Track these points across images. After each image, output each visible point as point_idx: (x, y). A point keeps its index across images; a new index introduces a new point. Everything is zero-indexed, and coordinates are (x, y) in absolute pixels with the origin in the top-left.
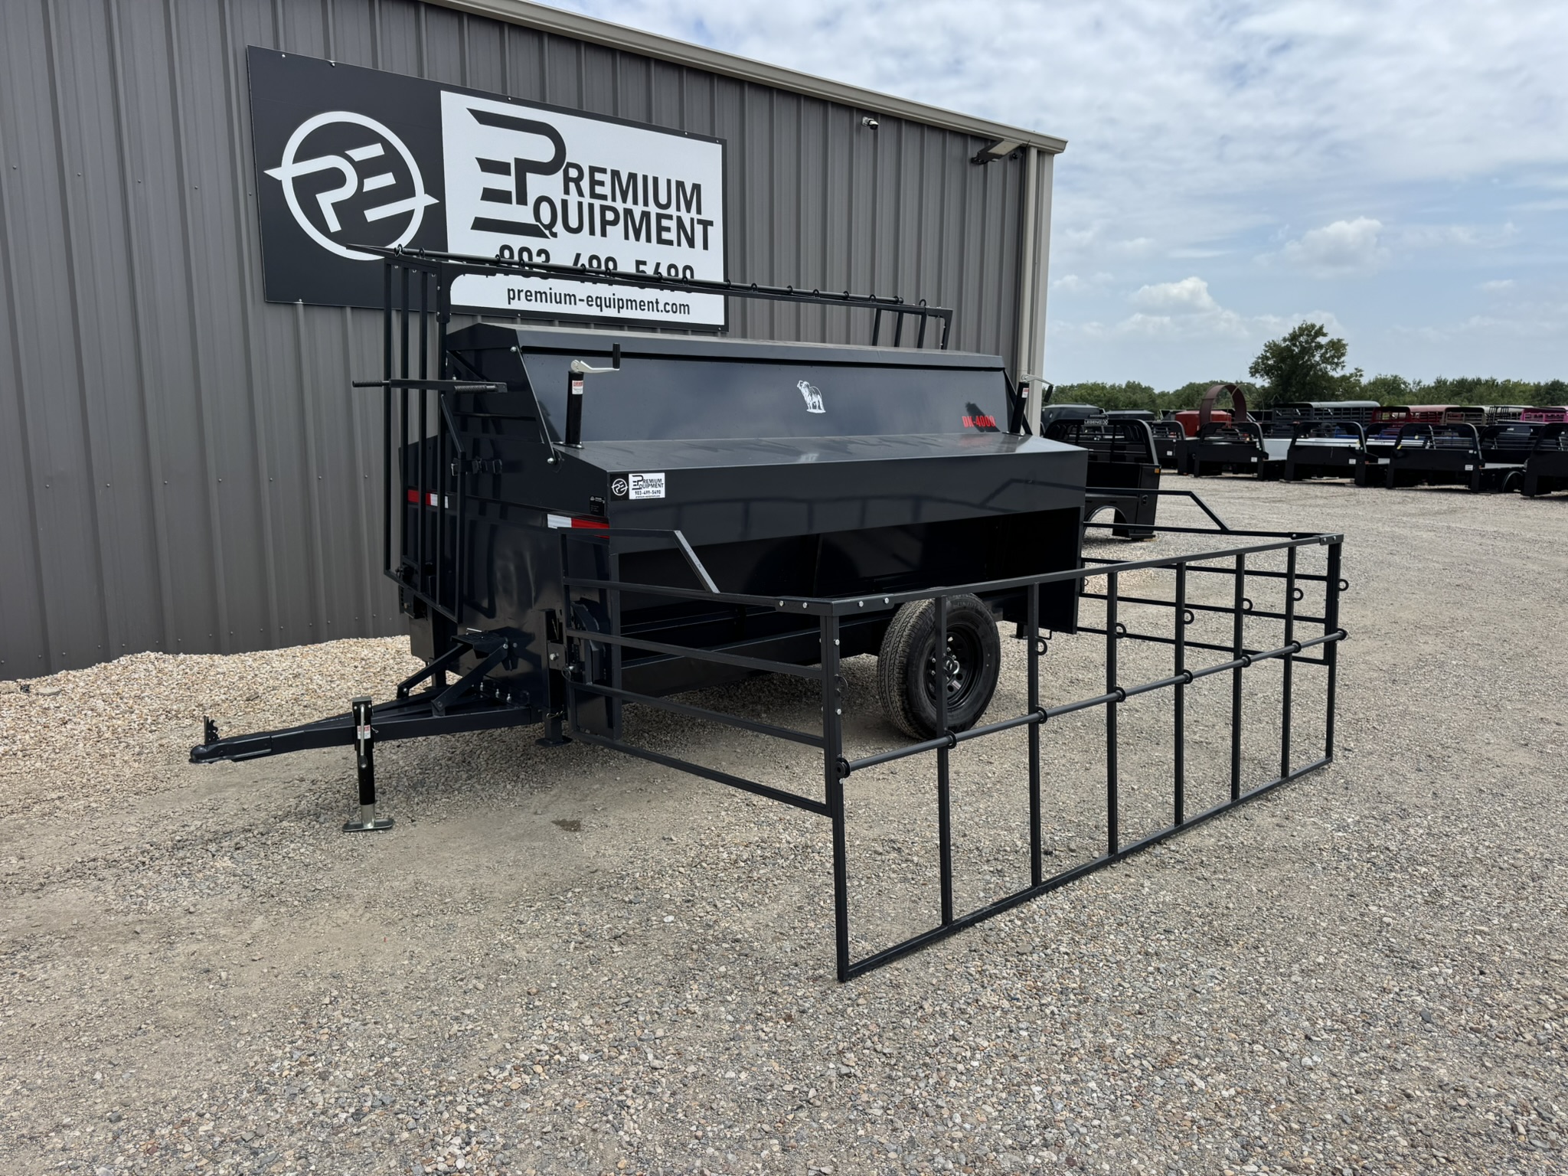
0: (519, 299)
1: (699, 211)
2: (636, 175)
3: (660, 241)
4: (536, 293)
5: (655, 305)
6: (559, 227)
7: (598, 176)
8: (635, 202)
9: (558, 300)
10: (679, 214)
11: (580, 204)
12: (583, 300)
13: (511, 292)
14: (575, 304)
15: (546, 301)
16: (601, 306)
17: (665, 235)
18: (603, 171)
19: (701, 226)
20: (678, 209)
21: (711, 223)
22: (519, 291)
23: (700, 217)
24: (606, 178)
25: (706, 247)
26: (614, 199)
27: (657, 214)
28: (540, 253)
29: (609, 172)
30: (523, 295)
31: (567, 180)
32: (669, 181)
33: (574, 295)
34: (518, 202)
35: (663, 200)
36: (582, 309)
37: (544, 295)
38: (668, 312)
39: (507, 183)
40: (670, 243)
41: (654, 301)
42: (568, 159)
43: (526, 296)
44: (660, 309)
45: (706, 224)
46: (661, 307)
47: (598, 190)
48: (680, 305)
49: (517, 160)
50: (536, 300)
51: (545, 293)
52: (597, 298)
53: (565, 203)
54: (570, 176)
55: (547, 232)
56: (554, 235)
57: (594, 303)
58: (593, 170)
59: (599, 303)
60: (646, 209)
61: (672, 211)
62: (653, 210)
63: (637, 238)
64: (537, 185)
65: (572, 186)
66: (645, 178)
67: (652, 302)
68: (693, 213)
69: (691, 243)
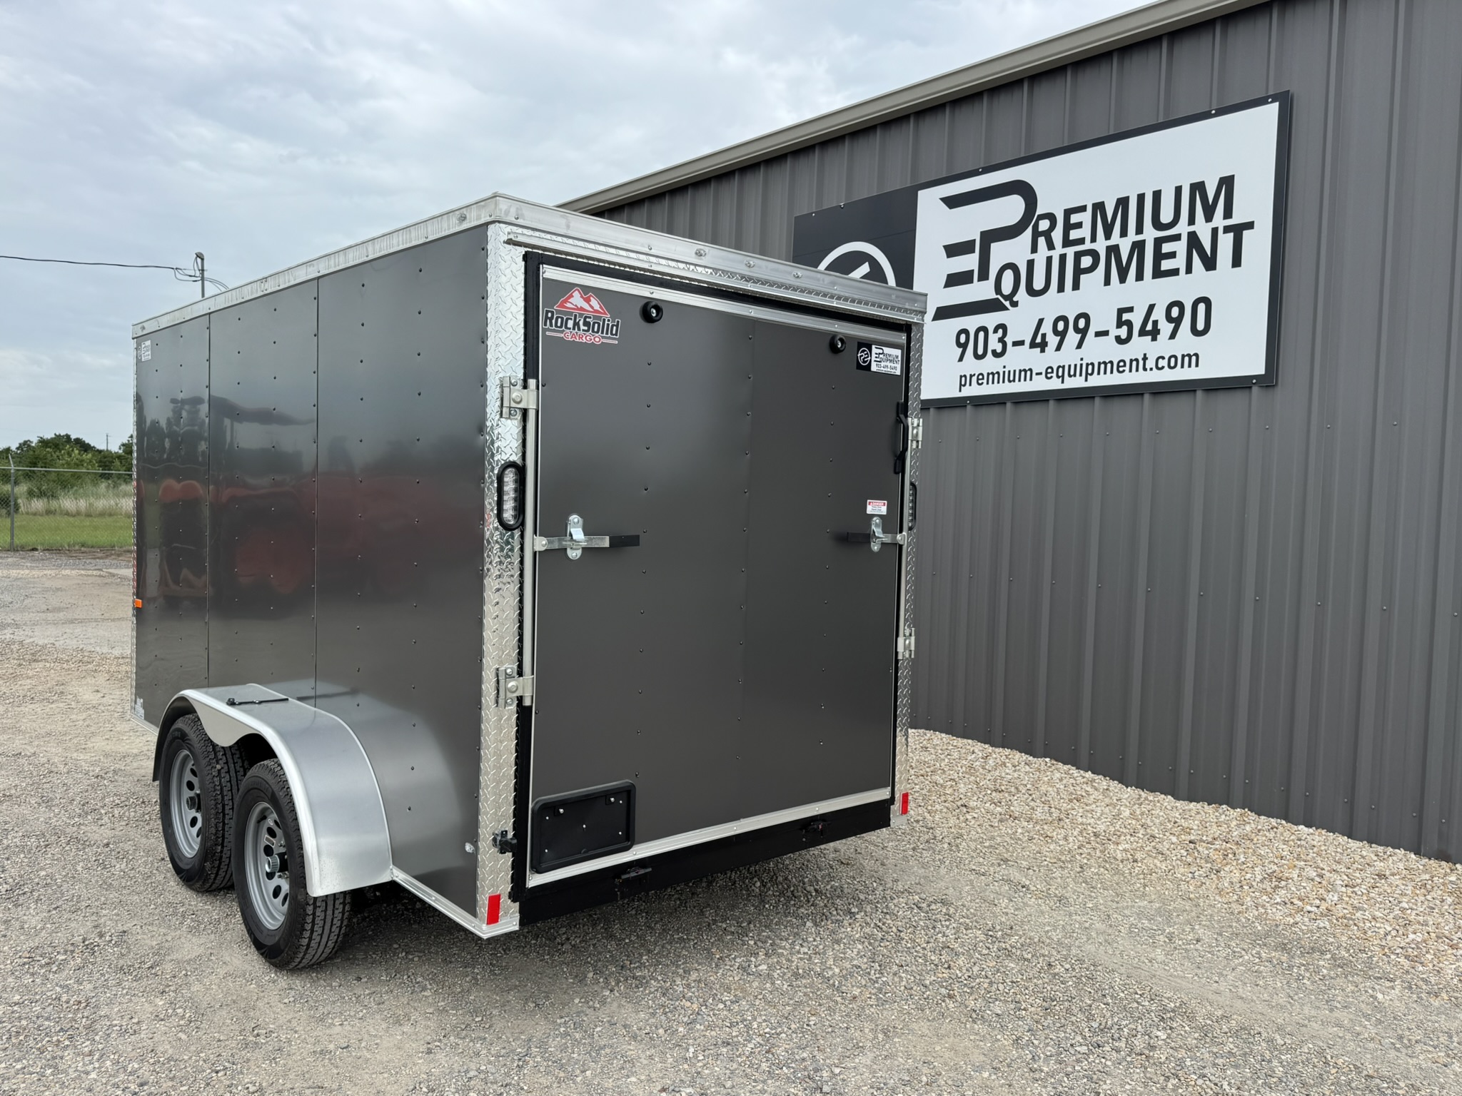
0: (970, 385)
1: (1228, 214)
2: (1128, 197)
3: (1158, 273)
4: (988, 374)
5: (1141, 363)
6: (1022, 295)
7: (1074, 218)
8: (1124, 233)
9: (1011, 379)
10: (1192, 228)
11: (1049, 260)
12: (1041, 374)
13: (963, 379)
14: (1031, 379)
15: (998, 382)
16: (1063, 376)
17: (1166, 265)
18: (1082, 209)
19: (1232, 234)
20: (1192, 221)
21: (1250, 225)
22: (971, 376)
23: (1229, 222)
24: (1086, 218)
25: (1237, 262)
26: (1093, 239)
27: (1156, 239)
28: (995, 331)
29: (1089, 209)
30: (974, 379)
31: (1036, 234)
32: (1178, 190)
33: (1031, 370)
34: (979, 281)
35: (1166, 216)
36: (1040, 384)
37: (996, 376)
38: (1163, 367)
39: (970, 262)
40: (1175, 272)
41: (1140, 358)
42: (1039, 211)
43: (978, 379)
44: (1148, 367)
45: (1238, 231)
46: (1151, 363)
47: (1074, 234)
48: (1183, 356)
49: (982, 233)
50: (988, 383)
51: (998, 373)
52: (1059, 367)
53: (1031, 264)
54: (1040, 230)
55: (1007, 304)
56: (1015, 304)
57: (1054, 375)
58: (1068, 213)
59: (1060, 374)
60: (1140, 238)
61: (1182, 228)
62: (1150, 234)
63: (1123, 279)
64: (1001, 253)
65: (1042, 240)
66: (1141, 198)
67: (1137, 360)
68: (1219, 220)
69: (1210, 264)
